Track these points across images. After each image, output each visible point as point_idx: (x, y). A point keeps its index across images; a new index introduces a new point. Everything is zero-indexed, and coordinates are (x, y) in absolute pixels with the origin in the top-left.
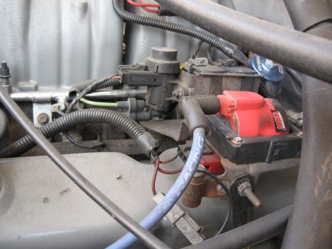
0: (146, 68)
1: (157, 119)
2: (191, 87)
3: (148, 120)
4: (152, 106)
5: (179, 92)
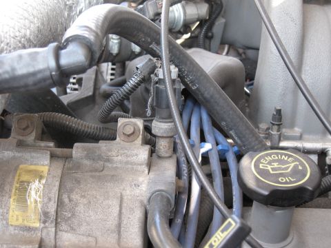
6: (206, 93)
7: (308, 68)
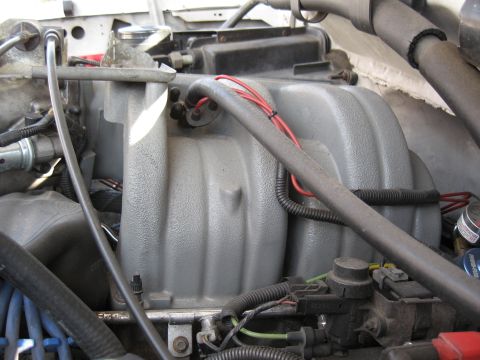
0: (328, 291)
1: (340, 354)
2: (389, 317)
3: (328, 356)
4: (333, 338)
5: (373, 323)
6: (18, 274)
7: (174, 220)
